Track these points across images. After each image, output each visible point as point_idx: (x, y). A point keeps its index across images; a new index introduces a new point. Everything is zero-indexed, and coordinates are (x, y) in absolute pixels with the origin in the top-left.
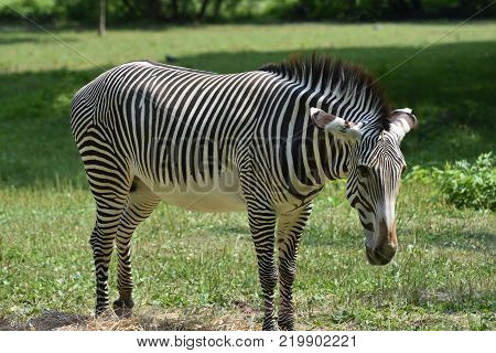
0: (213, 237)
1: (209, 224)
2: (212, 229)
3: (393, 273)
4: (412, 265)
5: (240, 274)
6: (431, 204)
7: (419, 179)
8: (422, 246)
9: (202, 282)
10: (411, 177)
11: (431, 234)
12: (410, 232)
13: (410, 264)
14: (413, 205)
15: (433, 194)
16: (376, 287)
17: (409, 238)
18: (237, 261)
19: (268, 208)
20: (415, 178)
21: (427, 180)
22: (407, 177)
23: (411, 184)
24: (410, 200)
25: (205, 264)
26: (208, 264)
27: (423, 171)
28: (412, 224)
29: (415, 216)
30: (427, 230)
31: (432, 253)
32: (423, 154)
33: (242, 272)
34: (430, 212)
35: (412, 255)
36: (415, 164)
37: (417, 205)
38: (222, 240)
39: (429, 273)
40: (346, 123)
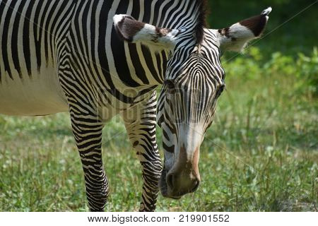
0: (36, 141)
1: (30, 125)
2: (34, 132)
3: (249, 181)
4: (272, 171)
5: (67, 185)
6: (294, 98)
7: (280, 69)
8: (284, 148)
9: (21, 194)
10: (271, 66)
11: (294, 134)
12: (269, 132)
13: (269, 170)
14: (272, 100)
15: (297, 86)
16: (228, 198)
17: (268, 138)
18: (64, 169)
19: (91, 113)
20: (276, 67)
21: (290, 70)
22: (266, 66)
23: (271, 75)
24: (269, 94)
25: (26, 173)
26: (29, 173)
27: (284, 59)
28: (271, 122)
29: (275, 113)
30: (289, 129)
31: (295, 156)
32: (286, 38)
33: (70, 182)
34: (293, 108)
35: (270, 158)
36: (275, 50)
37: (277, 100)
38: (47, 143)
39: (292, 180)
40: (158, 30)
